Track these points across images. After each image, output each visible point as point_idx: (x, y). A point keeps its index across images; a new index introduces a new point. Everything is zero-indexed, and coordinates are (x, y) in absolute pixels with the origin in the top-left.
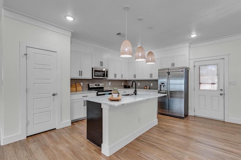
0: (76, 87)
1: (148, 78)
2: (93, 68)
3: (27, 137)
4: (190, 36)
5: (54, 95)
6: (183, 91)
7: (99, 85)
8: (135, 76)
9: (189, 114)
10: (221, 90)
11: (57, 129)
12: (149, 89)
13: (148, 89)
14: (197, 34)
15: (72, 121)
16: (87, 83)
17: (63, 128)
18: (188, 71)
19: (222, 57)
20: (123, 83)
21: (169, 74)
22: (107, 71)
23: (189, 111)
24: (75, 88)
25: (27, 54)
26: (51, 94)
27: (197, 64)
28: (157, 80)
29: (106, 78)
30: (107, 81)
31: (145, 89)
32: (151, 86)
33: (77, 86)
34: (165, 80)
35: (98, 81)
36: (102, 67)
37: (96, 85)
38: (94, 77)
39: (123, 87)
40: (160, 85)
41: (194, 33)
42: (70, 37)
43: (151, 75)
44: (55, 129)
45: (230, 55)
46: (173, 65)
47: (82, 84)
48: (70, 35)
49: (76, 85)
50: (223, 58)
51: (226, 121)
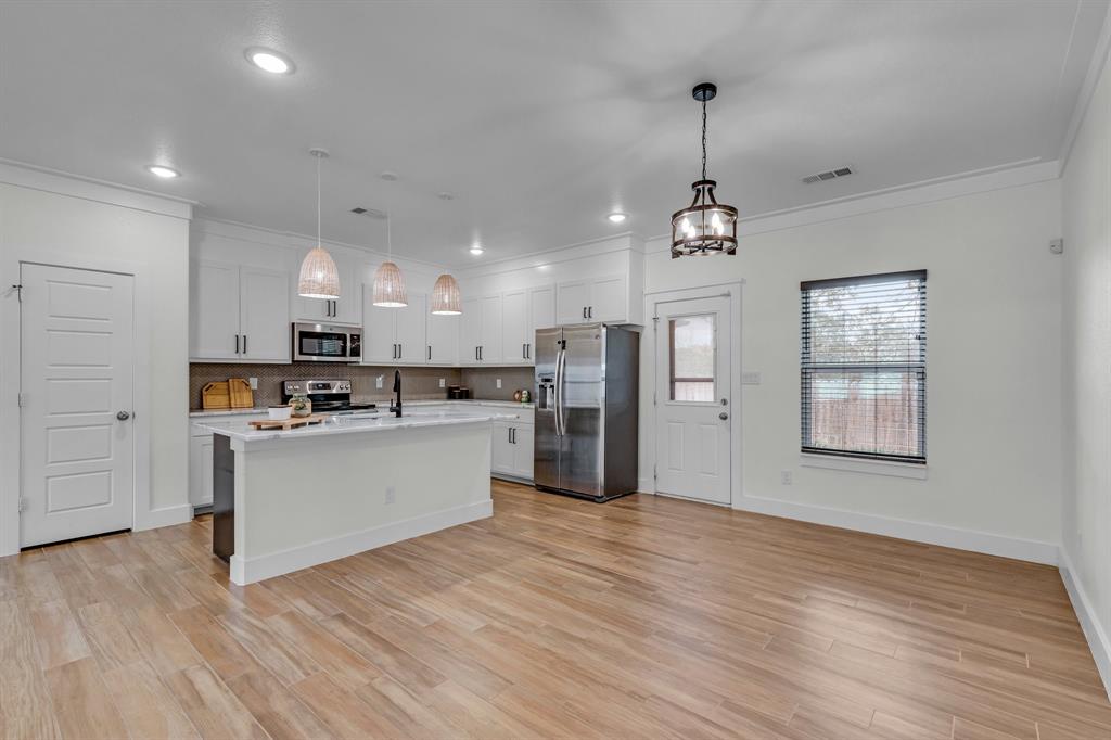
0: (229, 394)
1: (517, 360)
2: (293, 324)
3: (23, 550)
5: (123, 417)
7: (329, 387)
10: (724, 402)
11: (133, 530)
13: (526, 399)
14: (627, 216)
15: (196, 510)
16: (278, 379)
17: (156, 530)
18: (636, 337)
19: (726, 290)
21: (564, 348)
22: (358, 336)
24: (226, 398)
25: (20, 286)
26: (114, 413)
27: (665, 313)
29: (354, 359)
30: (357, 371)
31: (515, 400)
33: (231, 389)
34: (551, 368)
35: (327, 370)
36: (333, 319)
37: (313, 387)
38: (298, 357)
39: (445, 395)
40: (542, 387)
41: (617, 209)
42: (187, 222)
43: (527, 350)
44: (129, 530)
45: (743, 282)
46: (587, 313)
47: (254, 382)
48: (188, 215)
49: (228, 386)
50: (726, 292)
51: (734, 507)
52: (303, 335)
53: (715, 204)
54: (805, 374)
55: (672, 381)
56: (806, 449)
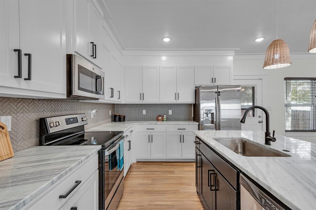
4: (254, 40)
13: (166, 119)
16: (34, 116)
20: (110, 112)
31: (159, 120)
32: (169, 114)
36: (94, 61)
37: (68, 122)
38: (76, 91)
39: (111, 120)
43: (177, 96)
46: (214, 80)
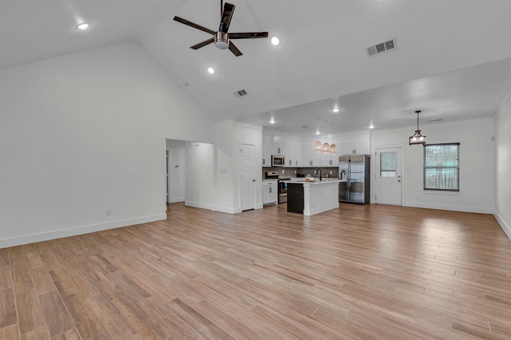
1: (328, 165)
2: (272, 156)
6: (363, 183)
7: (275, 173)
8: (311, 163)
9: (371, 202)
10: (399, 177)
12: (328, 177)
14: (375, 126)
15: (264, 205)
18: (370, 158)
19: (400, 146)
20: (295, 172)
21: (350, 162)
22: (285, 159)
23: (371, 199)
26: (253, 180)
28: (337, 168)
29: (283, 165)
30: (282, 169)
31: (323, 177)
32: (331, 174)
34: (346, 167)
35: (275, 169)
36: (279, 154)
37: (273, 173)
38: (273, 165)
39: (296, 176)
40: (341, 173)
41: (371, 125)
43: (331, 162)
46: (354, 151)
51: (402, 205)
52: (275, 159)
53: (421, 136)
54: (424, 169)
55: (381, 171)
56: (425, 189)
